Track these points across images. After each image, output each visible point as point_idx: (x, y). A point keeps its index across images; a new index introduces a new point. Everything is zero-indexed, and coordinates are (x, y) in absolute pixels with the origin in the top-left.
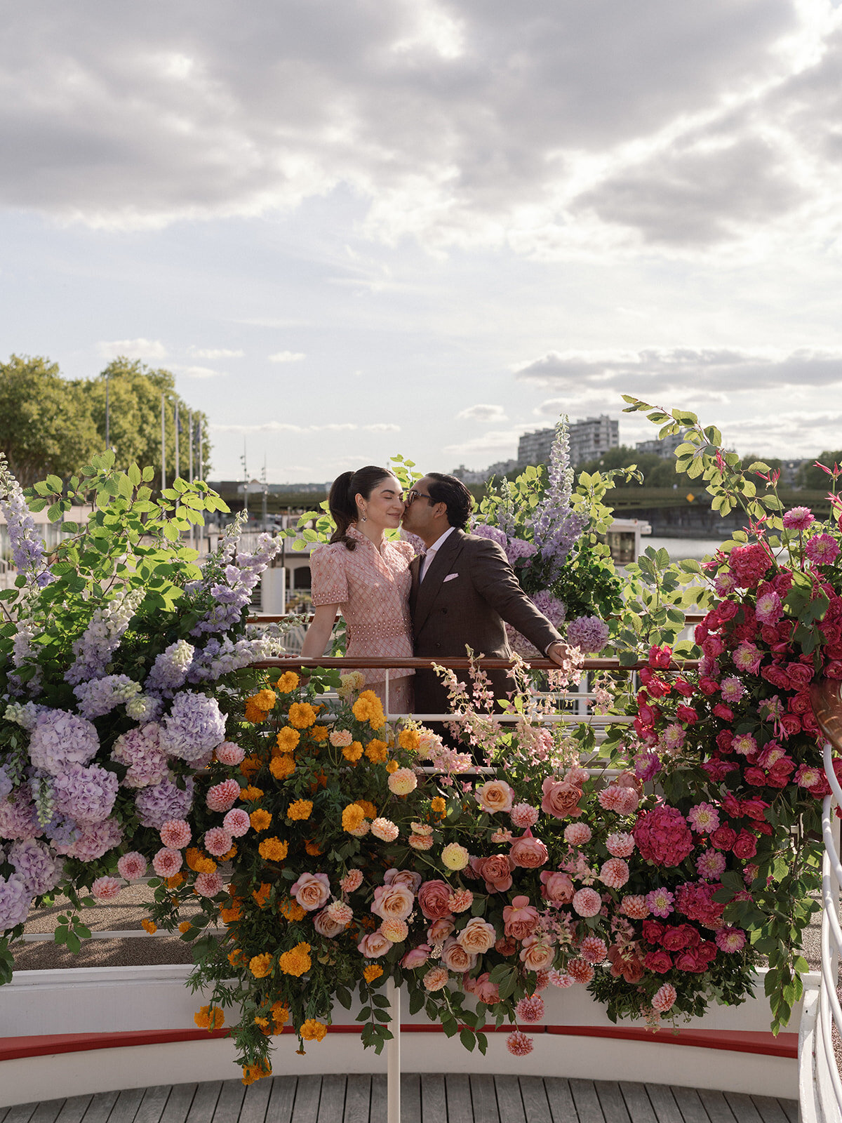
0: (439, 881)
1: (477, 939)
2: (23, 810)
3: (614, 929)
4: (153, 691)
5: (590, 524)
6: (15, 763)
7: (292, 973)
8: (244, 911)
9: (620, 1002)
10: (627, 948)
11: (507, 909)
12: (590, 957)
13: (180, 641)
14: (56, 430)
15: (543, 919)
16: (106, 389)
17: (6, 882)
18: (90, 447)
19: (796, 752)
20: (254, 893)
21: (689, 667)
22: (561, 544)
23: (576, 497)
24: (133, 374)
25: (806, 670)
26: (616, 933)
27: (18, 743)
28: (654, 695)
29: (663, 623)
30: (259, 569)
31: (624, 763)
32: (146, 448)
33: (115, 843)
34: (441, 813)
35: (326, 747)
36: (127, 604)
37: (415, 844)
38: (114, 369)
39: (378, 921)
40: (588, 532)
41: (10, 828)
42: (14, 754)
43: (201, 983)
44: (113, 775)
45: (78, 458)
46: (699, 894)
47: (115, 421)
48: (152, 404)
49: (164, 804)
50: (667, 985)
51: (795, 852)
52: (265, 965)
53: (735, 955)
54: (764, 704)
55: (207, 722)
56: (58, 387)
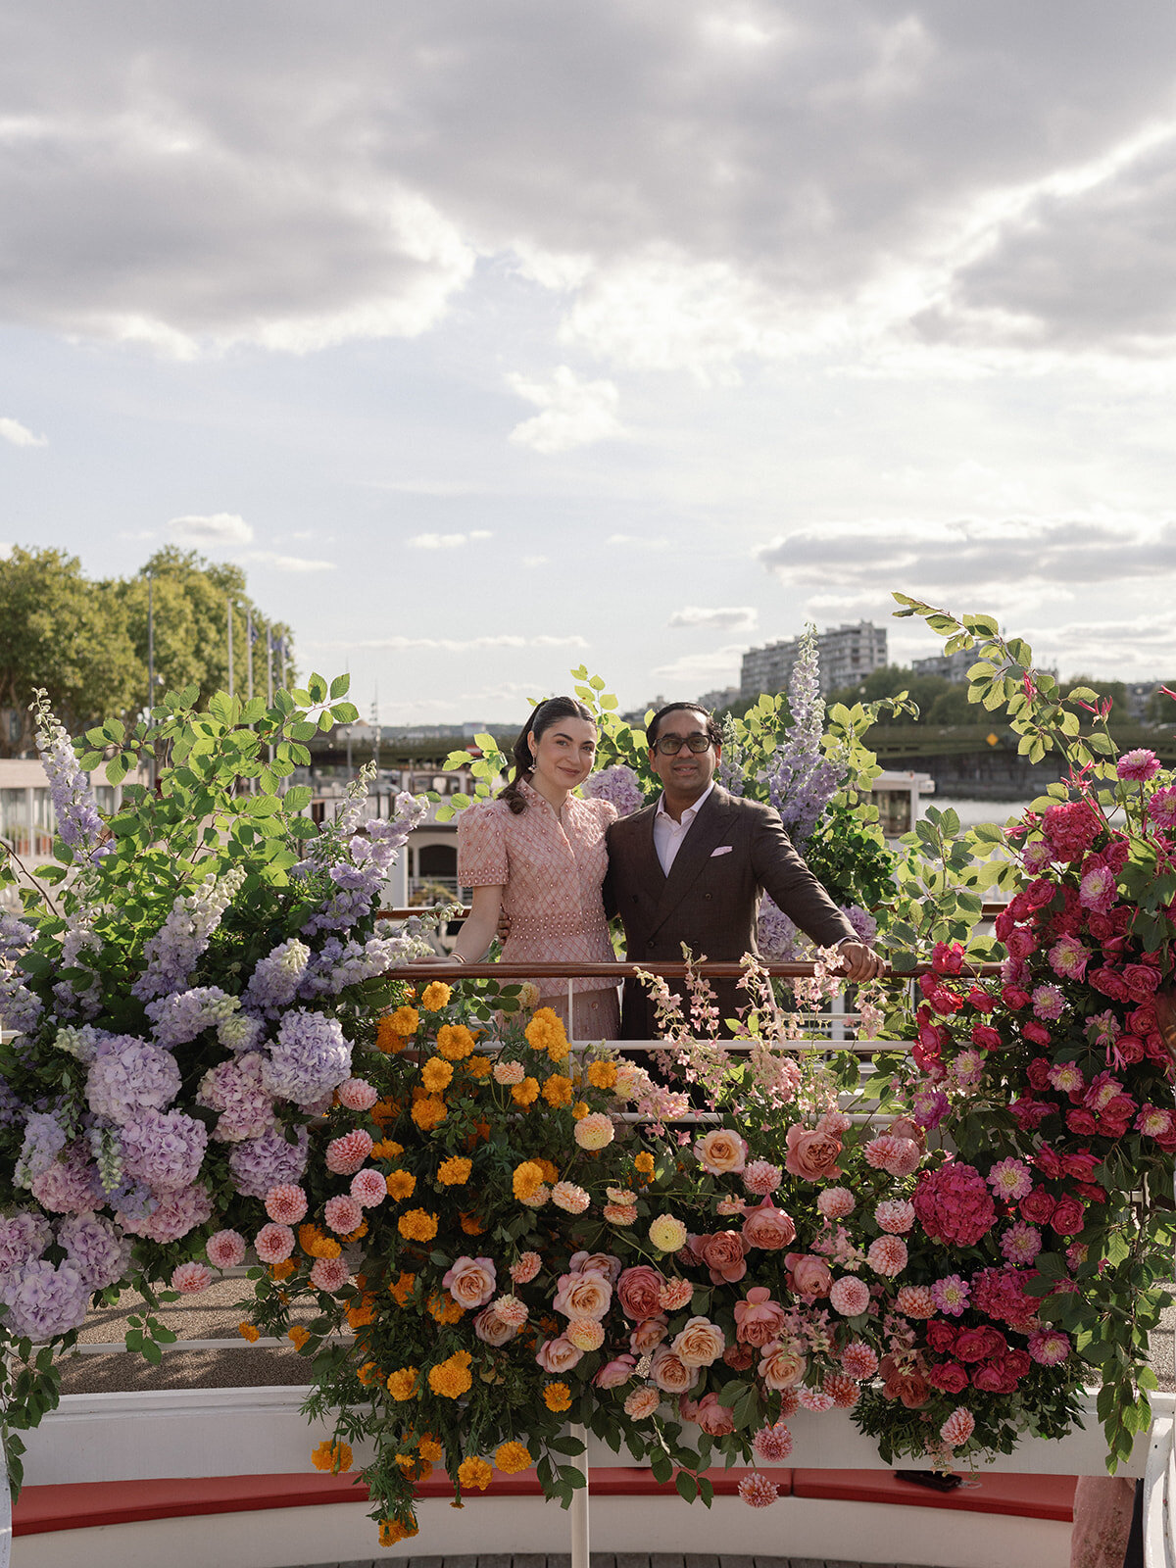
0: (645, 1267)
1: (699, 1346)
2: (78, 1172)
3: (887, 1332)
4: (254, 1008)
5: (848, 778)
6: (68, 1108)
7: (446, 1393)
8: (378, 1311)
9: (897, 1434)
10: (906, 1359)
11: (739, 1305)
12: (855, 1370)
13: (289, 941)
14: (77, 653)
15: (790, 1318)
16: (148, 593)
17: (56, 1270)
18: (126, 677)
19: (1138, 1088)
20: (392, 1286)
21: (987, 973)
22: (808, 805)
23: (828, 740)
24: (186, 570)
25: (1150, 974)
26: (890, 1337)
27: (72, 1082)
28: (940, 1011)
29: (951, 912)
30: (396, 841)
31: (900, 1105)
32: (205, 677)
33: (203, 1217)
34: (647, 1175)
35: (489, 1085)
36: (221, 889)
37: (613, 1218)
38: (159, 564)
39: (563, 1322)
40: (845, 787)
41: (61, 1197)
42: (67, 1096)
43: (320, 1410)
44: (200, 1124)
45: (108, 692)
46: (1005, 1283)
47: (160, 638)
48: (213, 613)
49: (268, 1165)
50: (961, 1409)
51: (1138, 1227)
52: (409, 1383)
53: (1057, 1370)
54: (1092, 1022)
55: (327, 1051)
56: (79, 591)
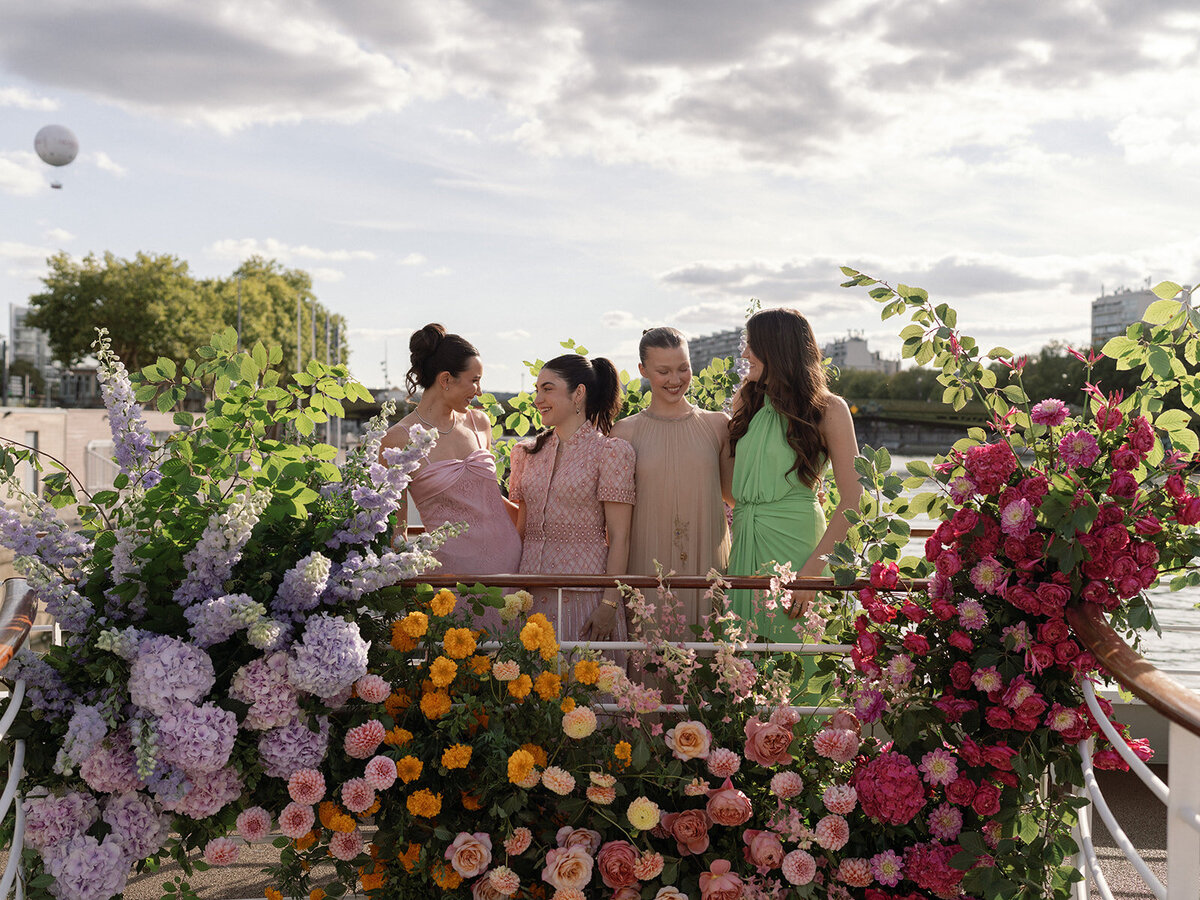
0: (623, 842)
2: (121, 757)
4: (281, 613)
6: (112, 702)
8: (388, 877)
11: (704, 875)
13: (313, 554)
14: (185, 332)
15: (747, 887)
16: (239, 289)
17: (99, 845)
19: (1045, 687)
20: (401, 855)
21: (917, 588)
24: (267, 274)
25: (1060, 592)
27: (115, 678)
28: (876, 620)
29: (884, 535)
30: (410, 467)
31: (838, 700)
33: (234, 796)
34: (625, 760)
35: (489, 681)
36: (250, 508)
37: (593, 797)
38: (248, 268)
39: (550, 890)
41: (106, 779)
42: (111, 690)
44: (231, 715)
46: (933, 857)
47: (248, 323)
48: (287, 306)
49: (293, 750)
51: (1045, 808)
54: (1009, 631)
55: (346, 652)
56: (186, 286)
